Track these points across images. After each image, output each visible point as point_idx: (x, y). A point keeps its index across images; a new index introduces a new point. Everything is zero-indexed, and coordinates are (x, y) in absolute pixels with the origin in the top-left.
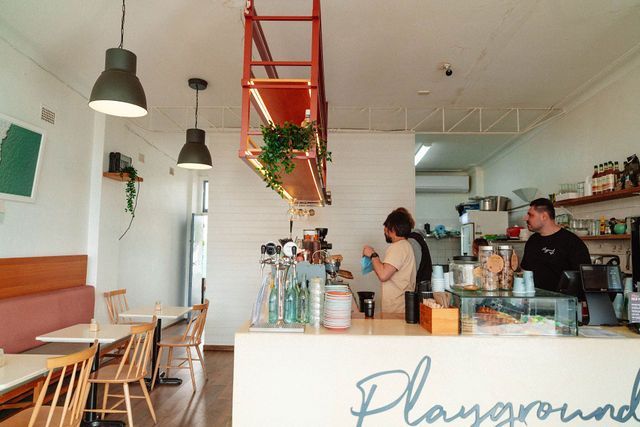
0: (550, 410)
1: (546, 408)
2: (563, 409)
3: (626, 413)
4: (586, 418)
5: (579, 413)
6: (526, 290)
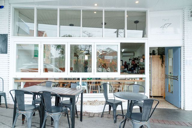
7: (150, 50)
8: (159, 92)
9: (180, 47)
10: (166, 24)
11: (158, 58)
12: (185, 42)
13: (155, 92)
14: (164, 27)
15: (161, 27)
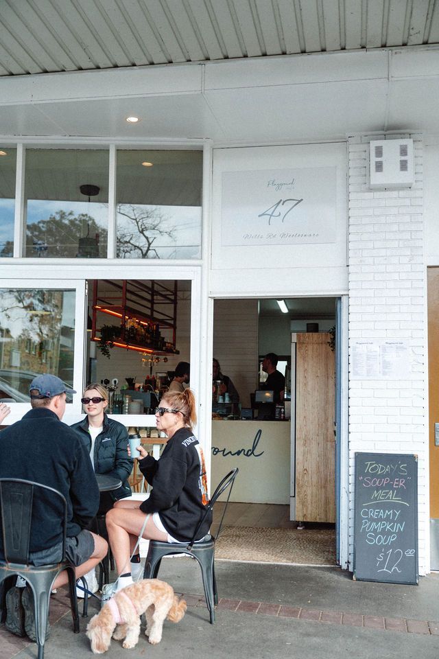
0: (218, 451)
1: (217, 450)
2: (224, 451)
3: (250, 453)
4: (233, 455)
5: (230, 452)
6: (224, 401)
8: (327, 502)
9: (340, 298)
10: (282, 202)
11: (324, 345)
12: (352, 277)
13: (309, 501)
14: (276, 213)
15: (263, 214)
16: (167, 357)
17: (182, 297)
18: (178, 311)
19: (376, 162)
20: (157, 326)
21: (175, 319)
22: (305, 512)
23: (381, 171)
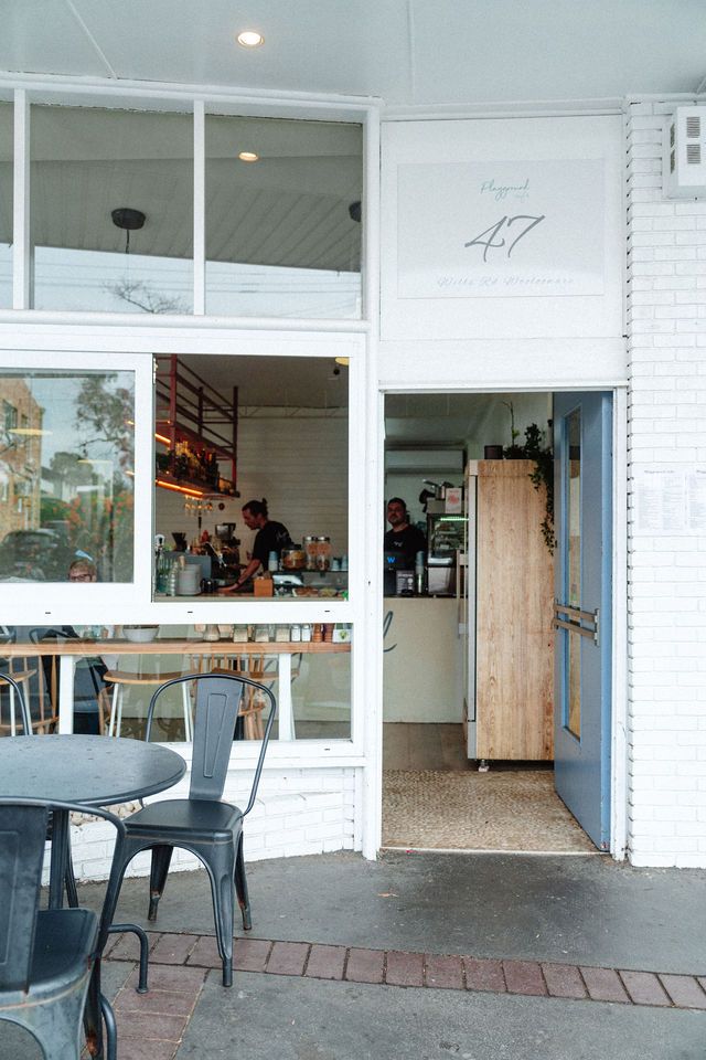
7: (516, 429)
8: (526, 729)
9: (609, 394)
10: (507, 220)
11: (522, 480)
12: (635, 356)
13: (498, 727)
14: (496, 241)
15: (473, 243)
16: (224, 502)
17: (243, 414)
18: (239, 436)
19: (689, 146)
20: (214, 456)
21: (234, 446)
22: (492, 746)
23: (698, 162)
